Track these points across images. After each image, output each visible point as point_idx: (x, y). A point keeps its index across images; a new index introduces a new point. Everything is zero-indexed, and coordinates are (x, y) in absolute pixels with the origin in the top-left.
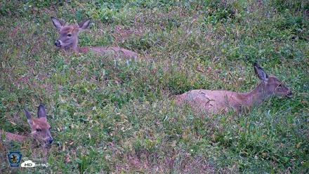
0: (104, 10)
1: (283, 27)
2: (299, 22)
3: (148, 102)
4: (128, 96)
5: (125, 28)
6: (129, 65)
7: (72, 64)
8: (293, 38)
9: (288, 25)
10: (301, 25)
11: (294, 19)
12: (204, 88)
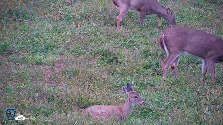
0: (37, 57)
1: (147, 67)
2: (157, 64)
3: (64, 114)
4: (52, 110)
5: (50, 68)
6: (52, 90)
7: (17, 90)
8: (154, 74)
9: (150, 66)
10: (158, 66)
11: (154, 62)
12: (99, 105)
